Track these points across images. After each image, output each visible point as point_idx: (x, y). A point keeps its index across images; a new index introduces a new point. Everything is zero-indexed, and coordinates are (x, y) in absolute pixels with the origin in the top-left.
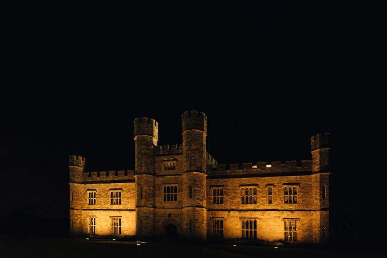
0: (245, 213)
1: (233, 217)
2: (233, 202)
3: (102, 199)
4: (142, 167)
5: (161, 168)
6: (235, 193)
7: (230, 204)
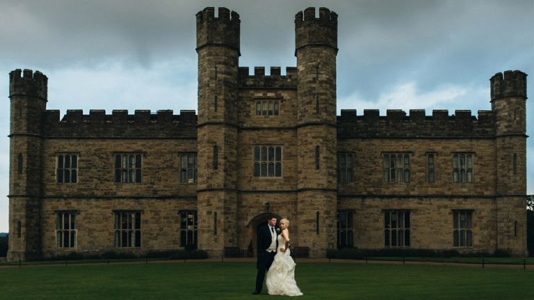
0: (390, 200)
1: (370, 207)
2: (370, 180)
3: (93, 170)
4: (218, 108)
5: (250, 112)
6: (374, 163)
7: (365, 183)
